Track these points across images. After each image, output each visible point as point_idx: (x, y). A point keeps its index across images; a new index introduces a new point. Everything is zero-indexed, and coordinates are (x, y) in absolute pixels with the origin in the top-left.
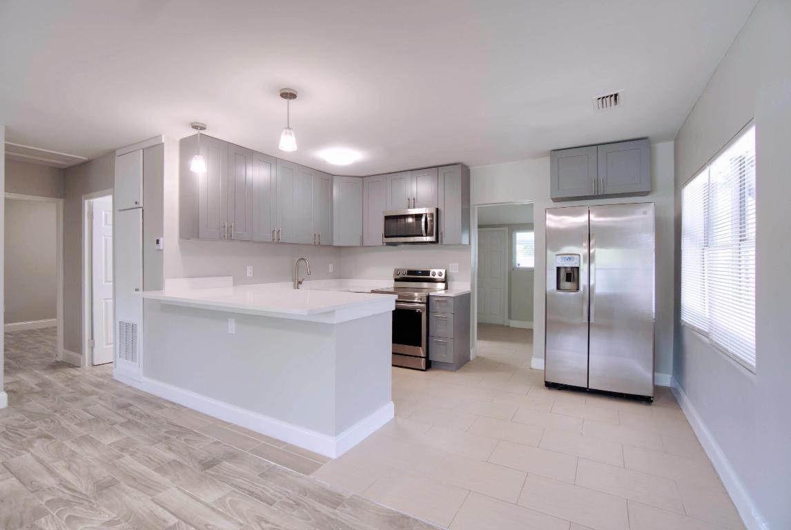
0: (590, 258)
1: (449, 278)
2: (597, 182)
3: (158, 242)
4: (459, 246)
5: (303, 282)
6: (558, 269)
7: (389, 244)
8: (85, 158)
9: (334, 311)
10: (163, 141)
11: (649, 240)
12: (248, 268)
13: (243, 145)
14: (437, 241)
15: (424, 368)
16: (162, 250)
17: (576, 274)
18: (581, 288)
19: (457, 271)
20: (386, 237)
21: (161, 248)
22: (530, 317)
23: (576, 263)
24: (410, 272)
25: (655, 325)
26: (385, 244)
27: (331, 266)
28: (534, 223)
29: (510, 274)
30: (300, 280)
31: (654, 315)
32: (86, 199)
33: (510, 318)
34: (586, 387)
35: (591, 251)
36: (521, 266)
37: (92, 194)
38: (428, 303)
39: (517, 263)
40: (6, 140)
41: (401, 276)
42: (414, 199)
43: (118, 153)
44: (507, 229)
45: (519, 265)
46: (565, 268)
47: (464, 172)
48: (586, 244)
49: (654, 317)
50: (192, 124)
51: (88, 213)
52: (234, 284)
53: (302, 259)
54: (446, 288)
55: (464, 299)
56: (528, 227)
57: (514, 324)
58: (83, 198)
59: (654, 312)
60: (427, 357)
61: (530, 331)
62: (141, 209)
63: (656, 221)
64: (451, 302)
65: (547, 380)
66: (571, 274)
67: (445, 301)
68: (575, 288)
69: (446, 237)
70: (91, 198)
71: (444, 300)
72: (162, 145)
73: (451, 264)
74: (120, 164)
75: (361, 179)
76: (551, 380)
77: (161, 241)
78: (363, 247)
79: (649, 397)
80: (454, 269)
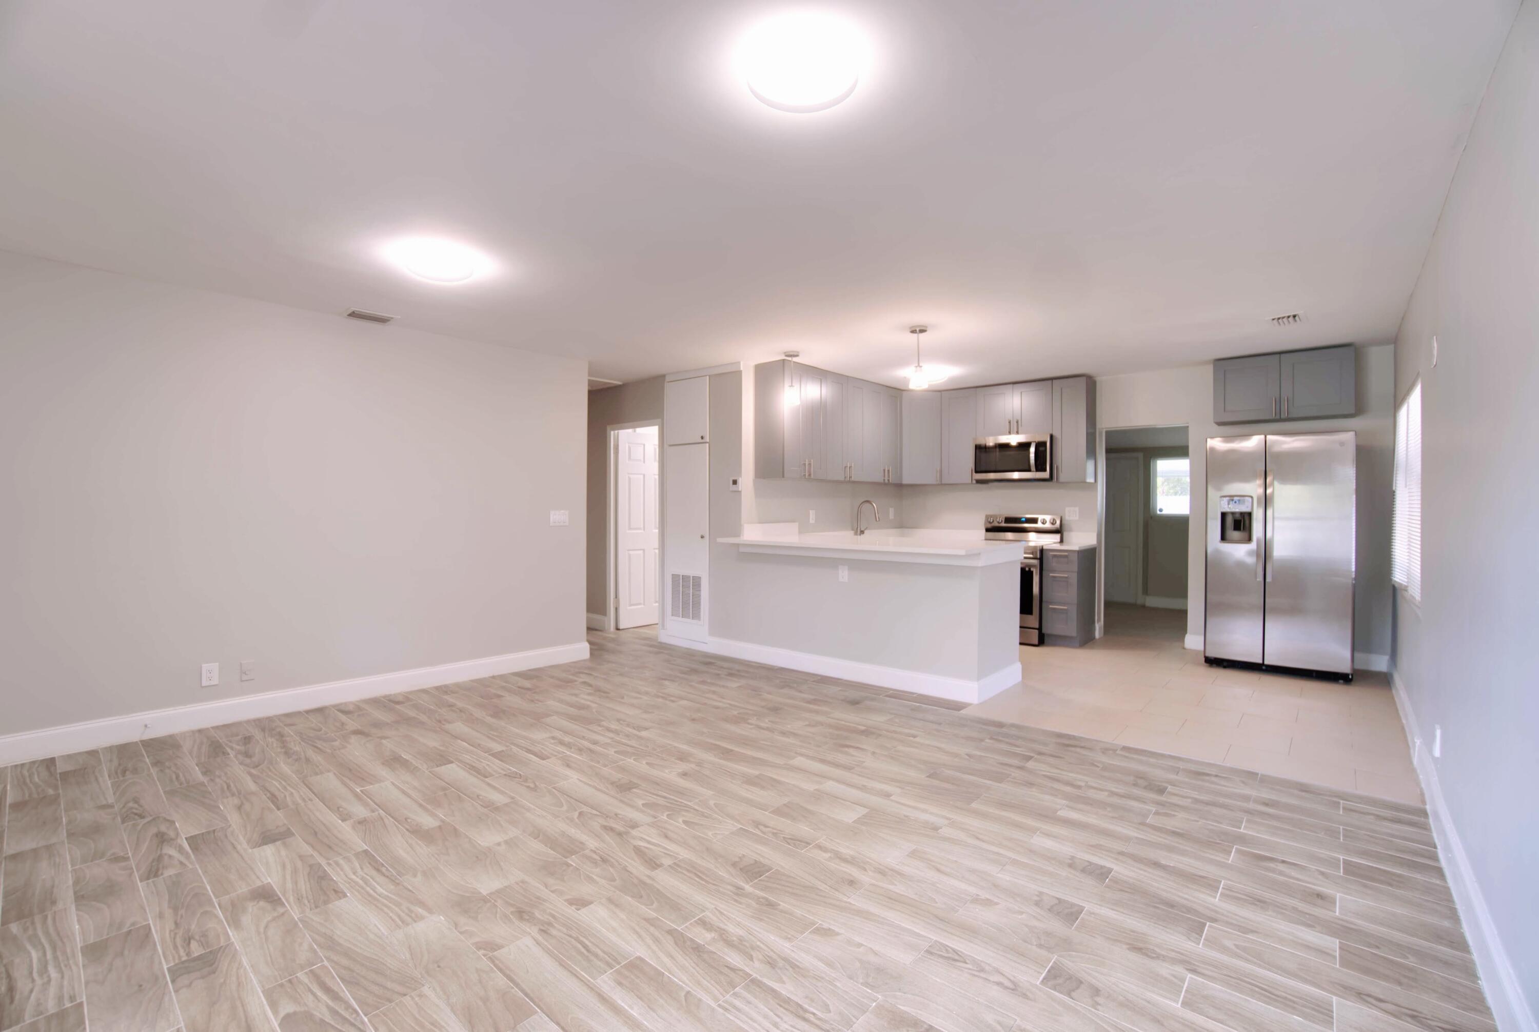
0: (1266, 501)
1: (1065, 528)
2: (1279, 402)
3: (735, 482)
4: (1082, 484)
5: (866, 532)
6: (1224, 515)
7: (979, 482)
8: (620, 383)
9: (979, 554)
10: (742, 369)
11: (1348, 473)
12: (811, 512)
13: (819, 367)
14: (1051, 478)
15: (1036, 641)
16: (740, 492)
17: (1247, 522)
18: (1254, 537)
19: (1077, 518)
20: (977, 472)
21: (740, 490)
22: (1182, 591)
23: (1247, 507)
24: (1008, 520)
25: (1354, 586)
26: (974, 482)
27: (891, 511)
28: (1190, 445)
29: (1146, 526)
30: (862, 529)
31: (1354, 573)
32: (614, 430)
33: (1146, 592)
34: (1260, 661)
35: (1269, 491)
36: (1165, 512)
37: (626, 424)
38: (1041, 559)
39: (1158, 508)
40: (590, 375)
41: (996, 524)
42: (1017, 422)
43: (667, 379)
44: (1140, 455)
45: (1161, 510)
46: (1233, 513)
47: (1090, 384)
48: (1260, 482)
49: (1354, 576)
50: (785, 353)
51: (614, 445)
52: (800, 532)
53: (867, 501)
54: (1062, 541)
55: (1088, 556)
56: (1180, 451)
57: (1152, 601)
58: (608, 428)
59: (1353, 569)
60: (1040, 629)
61: (1182, 614)
62: (707, 445)
63: (1357, 449)
64: (1075, 558)
65: (1207, 655)
66: (1240, 521)
67: (1066, 557)
68: (1247, 538)
69: (1065, 471)
70: (619, 429)
71: (1063, 556)
72: (740, 372)
73: (1067, 509)
74: (671, 393)
75: (940, 393)
76: (1212, 654)
77: (740, 481)
78: (943, 486)
79: (1347, 675)
80: (1072, 515)
